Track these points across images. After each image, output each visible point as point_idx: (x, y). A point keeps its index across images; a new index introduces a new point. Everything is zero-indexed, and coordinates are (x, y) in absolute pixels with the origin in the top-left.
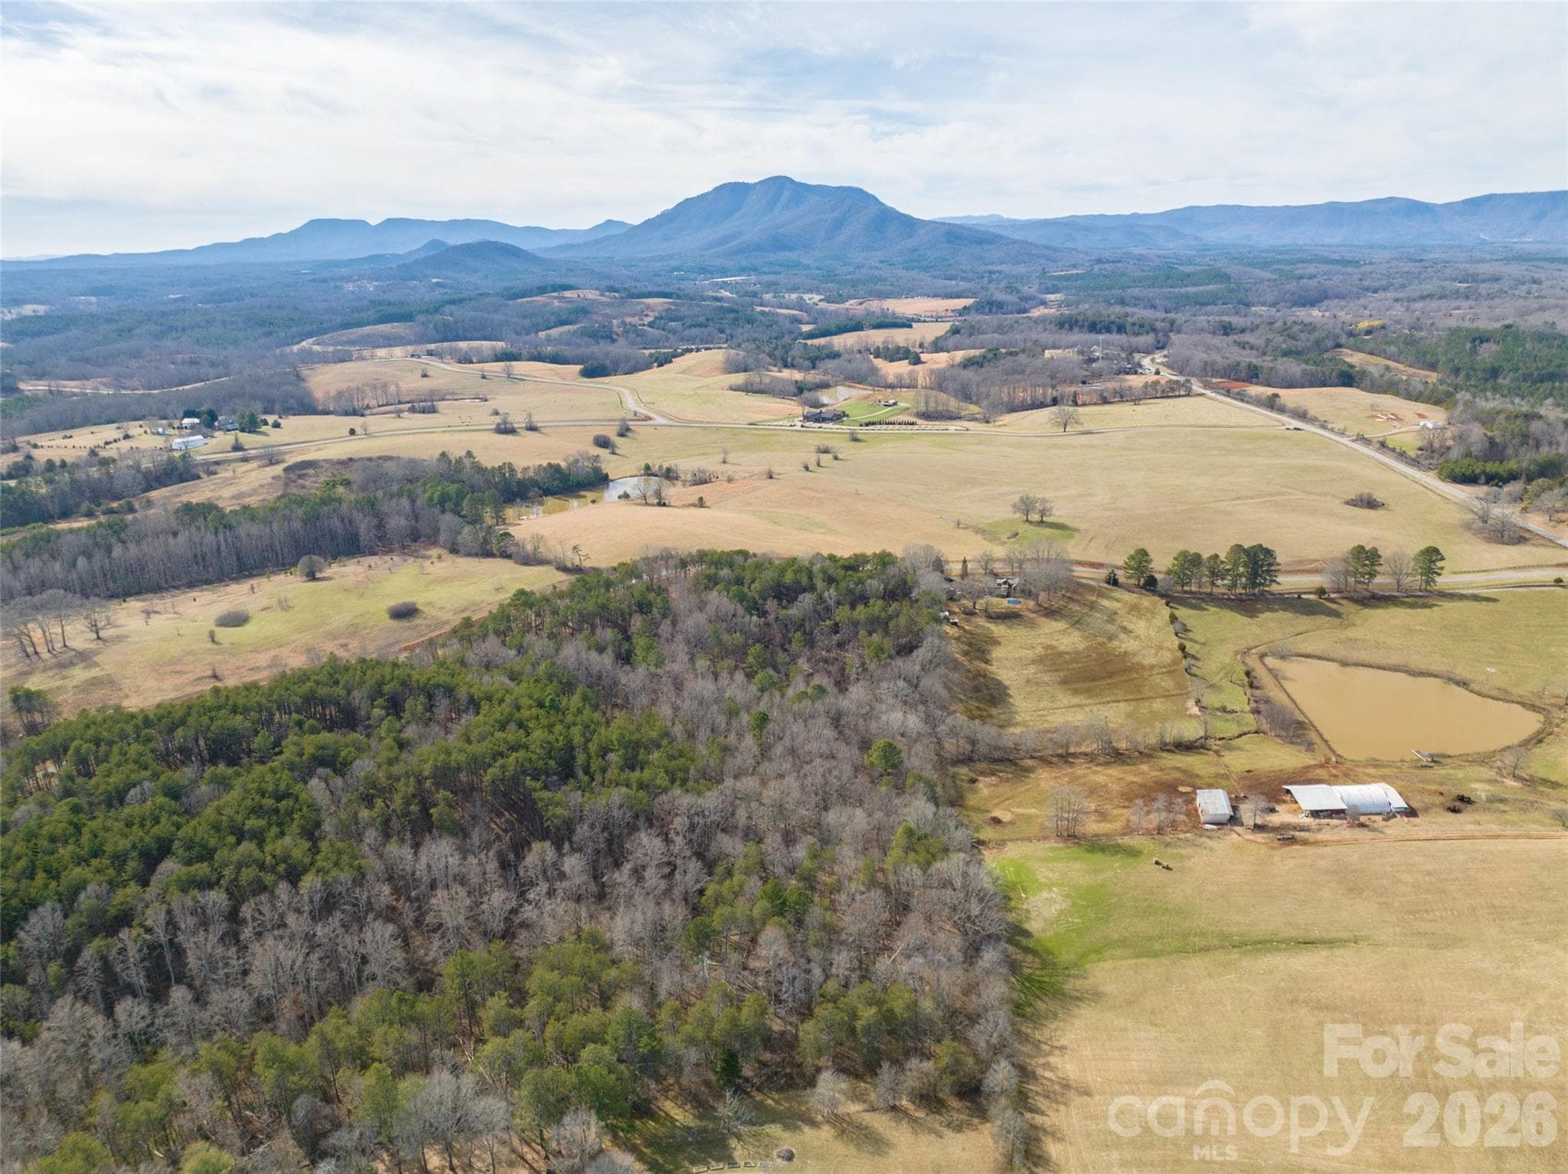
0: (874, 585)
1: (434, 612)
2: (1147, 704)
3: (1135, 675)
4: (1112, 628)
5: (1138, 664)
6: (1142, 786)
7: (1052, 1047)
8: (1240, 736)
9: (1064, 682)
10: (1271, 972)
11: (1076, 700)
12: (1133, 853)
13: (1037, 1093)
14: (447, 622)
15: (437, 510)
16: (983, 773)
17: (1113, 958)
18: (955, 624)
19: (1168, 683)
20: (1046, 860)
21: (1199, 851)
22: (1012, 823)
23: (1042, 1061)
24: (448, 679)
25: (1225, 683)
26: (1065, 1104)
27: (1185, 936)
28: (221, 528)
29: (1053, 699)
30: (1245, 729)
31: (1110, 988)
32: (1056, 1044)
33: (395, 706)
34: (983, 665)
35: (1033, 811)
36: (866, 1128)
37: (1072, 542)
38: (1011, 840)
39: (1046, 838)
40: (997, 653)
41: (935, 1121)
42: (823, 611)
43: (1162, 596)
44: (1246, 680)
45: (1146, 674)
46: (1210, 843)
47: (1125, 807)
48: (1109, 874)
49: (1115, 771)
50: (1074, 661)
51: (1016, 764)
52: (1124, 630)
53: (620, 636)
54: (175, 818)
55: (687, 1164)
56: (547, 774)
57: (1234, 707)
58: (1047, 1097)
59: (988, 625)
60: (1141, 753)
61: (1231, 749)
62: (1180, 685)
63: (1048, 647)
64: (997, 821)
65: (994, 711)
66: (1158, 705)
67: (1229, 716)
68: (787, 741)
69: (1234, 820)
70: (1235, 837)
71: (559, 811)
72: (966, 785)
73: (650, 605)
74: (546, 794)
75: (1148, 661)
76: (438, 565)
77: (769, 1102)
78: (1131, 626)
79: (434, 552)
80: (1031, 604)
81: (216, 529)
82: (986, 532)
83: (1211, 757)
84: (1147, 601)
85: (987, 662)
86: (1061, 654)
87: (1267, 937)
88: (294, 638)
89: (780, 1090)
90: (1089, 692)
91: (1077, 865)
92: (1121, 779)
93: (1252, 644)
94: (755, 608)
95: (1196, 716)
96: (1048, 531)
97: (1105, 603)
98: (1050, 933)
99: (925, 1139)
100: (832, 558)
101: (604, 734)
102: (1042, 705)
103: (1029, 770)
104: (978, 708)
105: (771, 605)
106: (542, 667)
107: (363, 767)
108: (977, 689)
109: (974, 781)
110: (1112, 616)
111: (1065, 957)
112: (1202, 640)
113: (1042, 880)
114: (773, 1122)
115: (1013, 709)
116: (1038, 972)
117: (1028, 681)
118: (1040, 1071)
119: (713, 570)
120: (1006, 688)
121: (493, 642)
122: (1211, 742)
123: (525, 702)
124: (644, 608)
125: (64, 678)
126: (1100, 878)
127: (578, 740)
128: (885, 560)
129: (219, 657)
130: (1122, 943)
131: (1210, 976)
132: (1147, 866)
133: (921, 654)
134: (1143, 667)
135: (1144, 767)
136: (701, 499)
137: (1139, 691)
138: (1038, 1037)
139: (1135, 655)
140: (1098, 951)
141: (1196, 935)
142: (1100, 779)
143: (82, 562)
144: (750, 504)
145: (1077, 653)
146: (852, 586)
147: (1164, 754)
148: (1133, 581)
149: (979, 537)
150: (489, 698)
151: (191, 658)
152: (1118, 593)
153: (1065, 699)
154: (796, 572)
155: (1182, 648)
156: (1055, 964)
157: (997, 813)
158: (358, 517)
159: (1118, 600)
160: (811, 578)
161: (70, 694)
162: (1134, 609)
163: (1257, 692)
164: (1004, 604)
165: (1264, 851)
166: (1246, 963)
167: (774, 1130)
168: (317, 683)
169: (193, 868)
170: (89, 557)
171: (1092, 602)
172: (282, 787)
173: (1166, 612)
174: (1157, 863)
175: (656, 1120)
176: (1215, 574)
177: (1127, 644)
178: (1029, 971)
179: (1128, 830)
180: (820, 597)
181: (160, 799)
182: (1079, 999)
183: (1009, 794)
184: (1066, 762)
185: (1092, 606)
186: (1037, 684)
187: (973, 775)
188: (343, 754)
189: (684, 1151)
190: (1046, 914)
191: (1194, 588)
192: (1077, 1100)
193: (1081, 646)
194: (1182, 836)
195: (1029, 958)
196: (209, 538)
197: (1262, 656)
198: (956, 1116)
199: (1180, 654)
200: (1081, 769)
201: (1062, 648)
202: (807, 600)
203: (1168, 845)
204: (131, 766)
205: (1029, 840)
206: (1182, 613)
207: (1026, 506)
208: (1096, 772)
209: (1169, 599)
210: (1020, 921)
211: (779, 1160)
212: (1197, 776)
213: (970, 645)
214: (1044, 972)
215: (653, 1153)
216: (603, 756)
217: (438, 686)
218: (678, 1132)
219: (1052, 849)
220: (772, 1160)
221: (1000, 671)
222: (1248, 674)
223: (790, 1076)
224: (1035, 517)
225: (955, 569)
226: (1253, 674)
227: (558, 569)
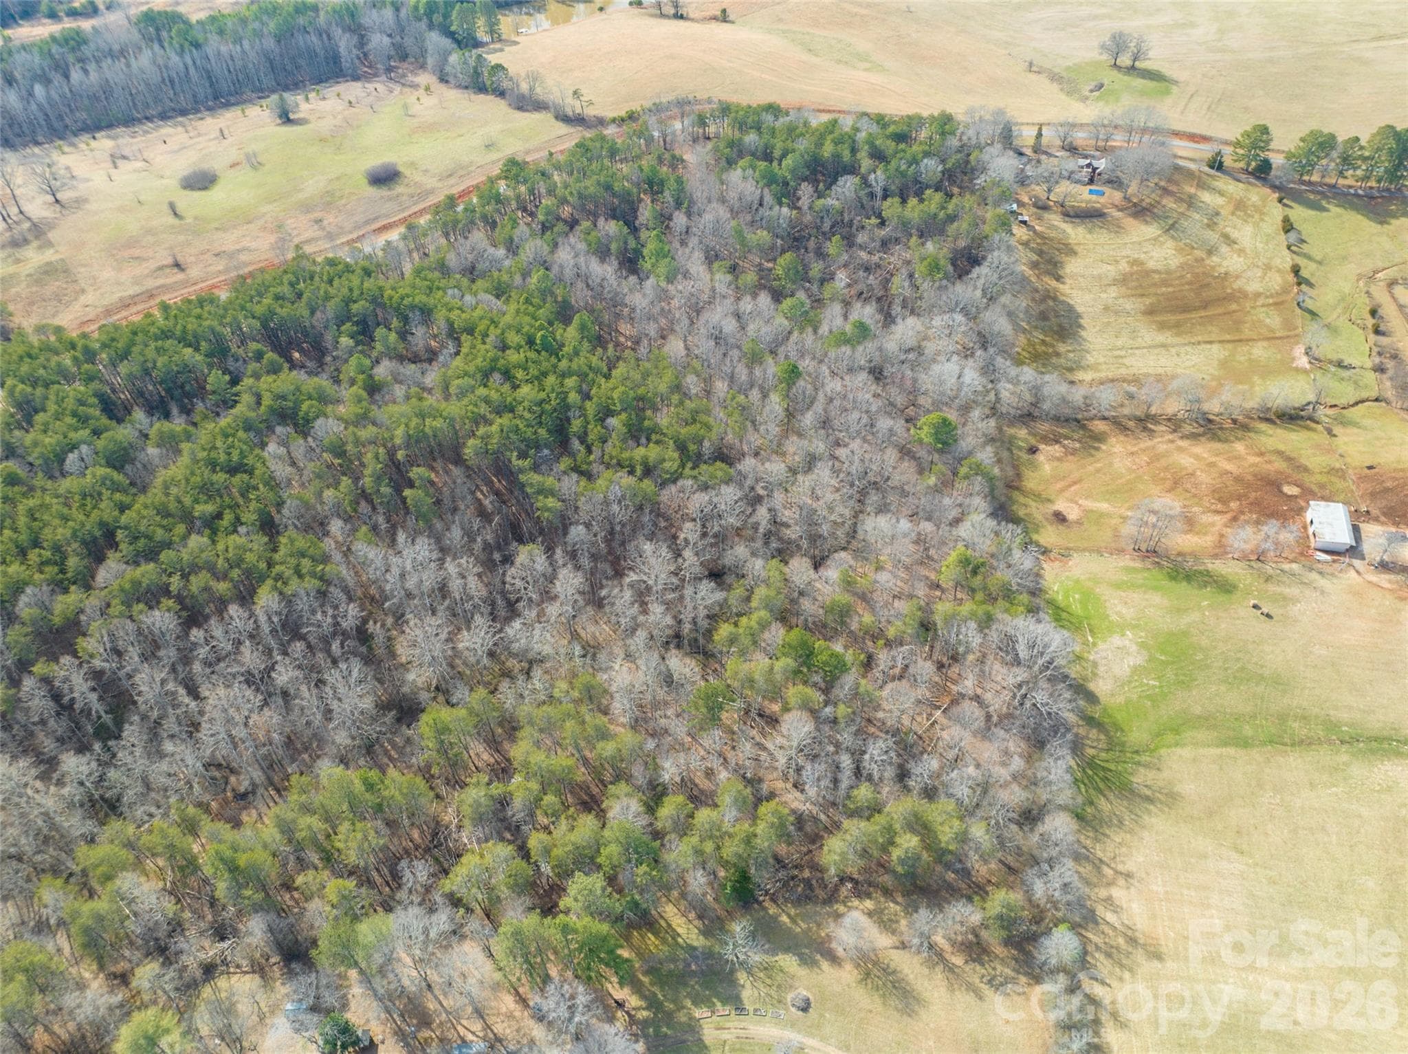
0: (931, 167)
1: (418, 177)
2: (1246, 348)
3: (1234, 307)
4: (1213, 237)
5: (1240, 291)
6: (1238, 479)
7: (1116, 872)
8: (1357, 403)
9: (1150, 312)
10: (1389, 789)
11: (1161, 338)
12: (1225, 587)
13: (1098, 948)
14: (431, 192)
15: (423, 25)
16: (1045, 439)
17: (1196, 744)
18: (1024, 222)
19: (1273, 320)
20: (1118, 586)
21: (1307, 592)
22: (1079, 523)
23: (1103, 893)
24: (424, 298)
25: (1342, 323)
26: (1131, 970)
27: (1283, 718)
28: (187, 44)
29: (1134, 333)
30: (1365, 395)
31: (1187, 788)
32: (1120, 867)
33: (365, 332)
34: (1054, 283)
35: (1104, 506)
36: (894, 972)
37: (1169, 101)
38: (1077, 550)
39: (1121, 551)
40: (1071, 267)
41: (974, 972)
42: (868, 203)
43: (1274, 188)
44: (1370, 322)
45: (1248, 305)
46: (1322, 582)
47: (1217, 512)
48: (1195, 616)
49: (1204, 450)
50: (1165, 283)
51: (1083, 427)
52: (1228, 240)
53: (626, 230)
54: (118, 496)
55: (688, 1003)
56: (538, 447)
57: (1355, 363)
58: (1109, 955)
59: (1064, 226)
60: (1235, 421)
61: (1344, 423)
62: (1288, 325)
63: (1136, 262)
64: (1060, 518)
65: (1062, 348)
66: (1259, 351)
67: (1346, 374)
68: (819, 407)
69: (1353, 551)
70: (1352, 576)
71: (551, 502)
72: (1025, 456)
73: (662, 183)
74: (535, 478)
75: (1253, 287)
76: (429, 101)
77: (784, 918)
78: (1234, 234)
79: (424, 78)
80: (1117, 196)
81: (182, 46)
82: (1065, 81)
83: (1320, 437)
84: (1257, 194)
85: (1059, 278)
86: (1148, 273)
87: (1385, 733)
88: (264, 209)
89: (799, 901)
90: (1177, 327)
91: (1156, 598)
92: (1212, 465)
93: (1380, 265)
94: (786, 194)
95: (1305, 371)
96: (1139, 83)
97: (1206, 197)
98: (1120, 699)
99: (964, 998)
100: (881, 120)
101: (603, 389)
102: (1119, 343)
103: (1099, 438)
104: (1043, 342)
105: (806, 190)
106: (534, 280)
107: (328, 427)
108: (1043, 316)
109: (1033, 450)
110: (1213, 218)
111: (1136, 735)
112: (1318, 258)
113: (1114, 618)
114: (787, 950)
115: (1087, 346)
116: (1103, 755)
117: (1106, 308)
118: (1100, 911)
119: (737, 134)
120: (1079, 316)
121: (479, 237)
122: (1322, 413)
123: (513, 338)
124: (654, 186)
125: (18, 261)
126: (1186, 620)
127: (573, 397)
128: (945, 123)
129: (181, 238)
130: (1206, 721)
131: (1312, 786)
132: (1243, 610)
133: (982, 273)
134: (1245, 295)
135: (1239, 447)
136: (724, 11)
137: (1238, 330)
138: (1100, 854)
139: (1237, 277)
140: (1175, 729)
141: (1296, 718)
142: (1186, 461)
143: (39, 90)
144: (780, 20)
145: (1168, 272)
146: (903, 167)
147: (1263, 426)
148: (1242, 165)
149: (1055, 87)
150: (470, 331)
151: (150, 239)
152: (1223, 183)
153: (1149, 335)
154: (837, 142)
155: (1296, 270)
156: (1123, 744)
157: (1061, 506)
158: (337, 32)
159: (1221, 193)
160: (854, 151)
161: (23, 285)
162: (1239, 205)
163: (1383, 340)
164: (1083, 196)
165: (1389, 601)
166: (1358, 770)
167: (788, 961)
168: (277, 298)
169: (139, 571)
170: (47, 81)
171: (1191, 197)
172: (235, 457)
173: (1276, 212)
174: (1255, 607)
175: (656, 934)
176: (1346, 160)
177: (1228, 261)
178: (1091, 752)
179: (1221, 550)
180: (865, 182)
181: (102, 471)
182: (1149, 799)
183: (1076, 475)
184: (1145, 429)
185: (1191, 202)
186: (1116, 313)
187: (1033, 441)
188: (304, 407)
189: (685, 985)
190: (1117, 670)
191: (1315, 178)
192: (1147, 966)
193: (1174, 262)
194: (1286, 566)
195: (1094, 733)
196: (175, 59)
197: (1392, 284)
198: (999, 968)
199: (1291, 278)
200: (1162, 442)
201: (1151, 265)
202: (847, 186)
203: (1268, 579)
204: (69, 420)
205: (1099, 552)
206: (1298, 213)
207: (1118, 44)
208: (1180, 449)
209: (1285, 194)
210: (1085, 679)
211: (793, 1010)
212: (1306, 470)
213: (1040, 253)
214: (1110, 756)
215: (652, 984)
216: (603, 420)
217: (413, 307)
218: (681, 954)
219: (1127, 570)
220: (787, 1009)
221: (1074, 292)
222: (1373, 313)
223: (807, 882)
224: (1125, 60)
225: (1026, 136)
226: (1380, 311)
227: (557, 118)
